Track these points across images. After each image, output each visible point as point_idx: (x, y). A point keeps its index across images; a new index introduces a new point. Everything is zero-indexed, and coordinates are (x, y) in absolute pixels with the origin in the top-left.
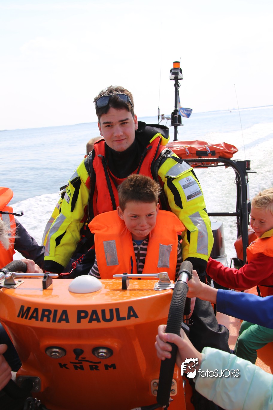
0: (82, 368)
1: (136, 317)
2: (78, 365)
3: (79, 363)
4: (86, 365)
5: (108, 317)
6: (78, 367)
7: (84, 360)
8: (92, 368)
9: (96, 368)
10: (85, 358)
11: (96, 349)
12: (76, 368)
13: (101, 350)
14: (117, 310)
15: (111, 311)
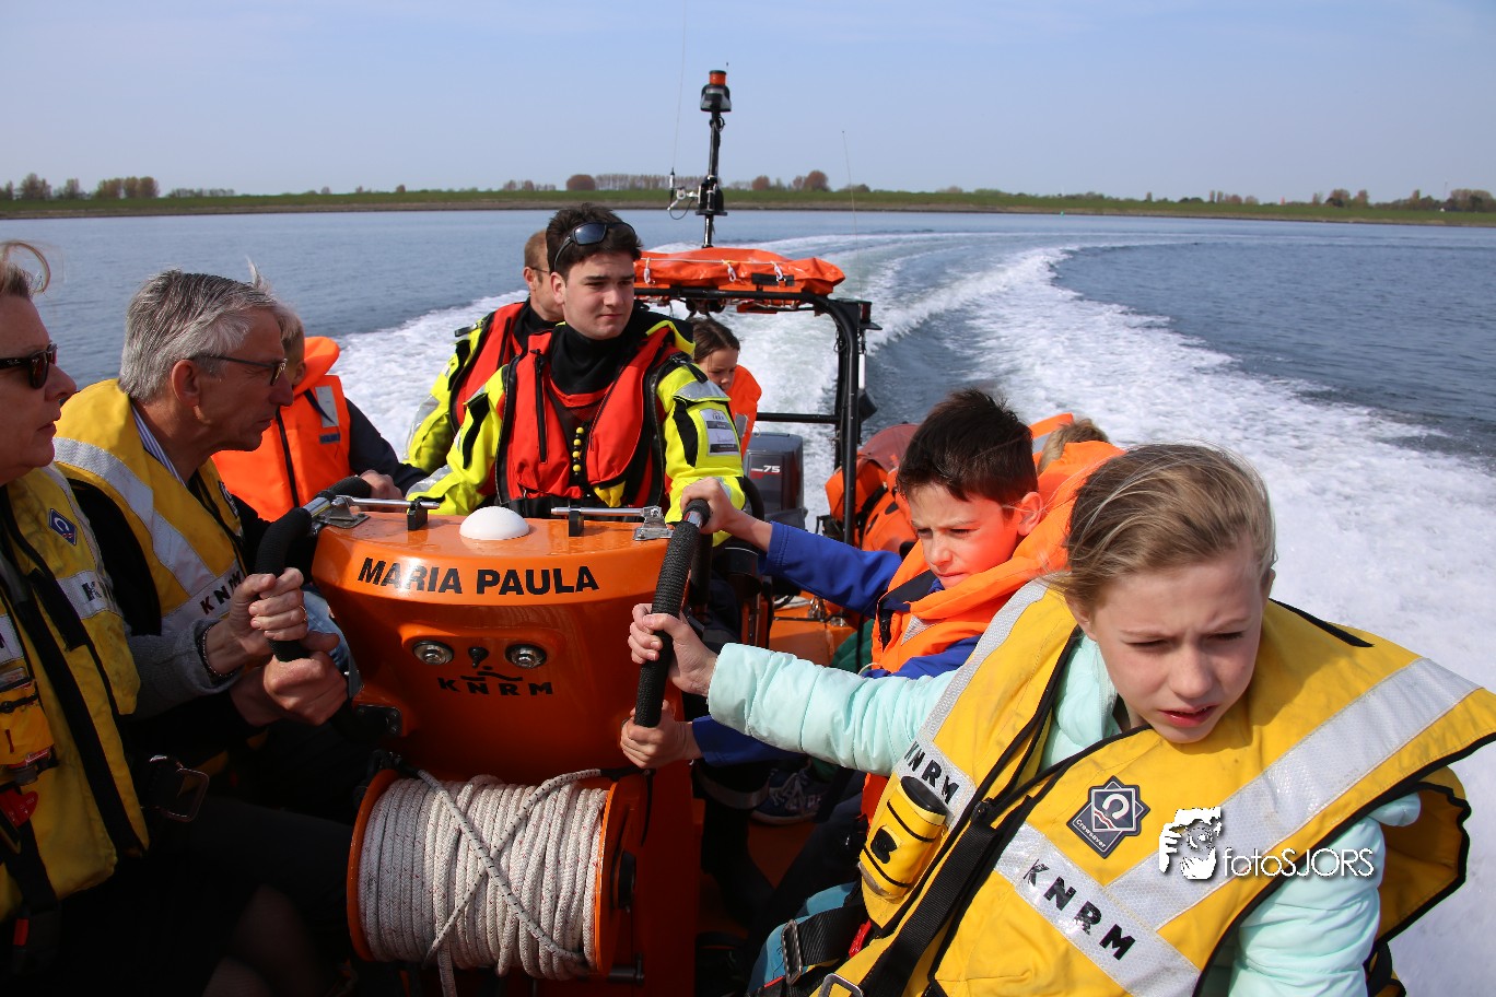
0: (484, 689)
1: (595, 587)
2: (477, 683)
3: (477, 679)
4: (492, 683)
5: (538, 584)
6: (477, 687)
7: (488, 671)
8: (503, 690)
9: (513, 690)
10: (490, 668)
11: (513, 649)
12: (473, 688)
13: (523, 652)
14: (557, 572)
15: (545, 574)
